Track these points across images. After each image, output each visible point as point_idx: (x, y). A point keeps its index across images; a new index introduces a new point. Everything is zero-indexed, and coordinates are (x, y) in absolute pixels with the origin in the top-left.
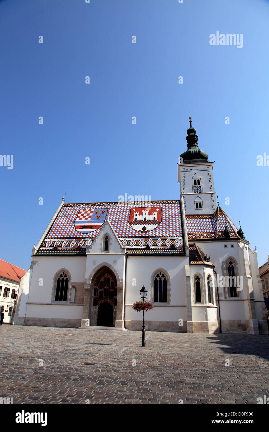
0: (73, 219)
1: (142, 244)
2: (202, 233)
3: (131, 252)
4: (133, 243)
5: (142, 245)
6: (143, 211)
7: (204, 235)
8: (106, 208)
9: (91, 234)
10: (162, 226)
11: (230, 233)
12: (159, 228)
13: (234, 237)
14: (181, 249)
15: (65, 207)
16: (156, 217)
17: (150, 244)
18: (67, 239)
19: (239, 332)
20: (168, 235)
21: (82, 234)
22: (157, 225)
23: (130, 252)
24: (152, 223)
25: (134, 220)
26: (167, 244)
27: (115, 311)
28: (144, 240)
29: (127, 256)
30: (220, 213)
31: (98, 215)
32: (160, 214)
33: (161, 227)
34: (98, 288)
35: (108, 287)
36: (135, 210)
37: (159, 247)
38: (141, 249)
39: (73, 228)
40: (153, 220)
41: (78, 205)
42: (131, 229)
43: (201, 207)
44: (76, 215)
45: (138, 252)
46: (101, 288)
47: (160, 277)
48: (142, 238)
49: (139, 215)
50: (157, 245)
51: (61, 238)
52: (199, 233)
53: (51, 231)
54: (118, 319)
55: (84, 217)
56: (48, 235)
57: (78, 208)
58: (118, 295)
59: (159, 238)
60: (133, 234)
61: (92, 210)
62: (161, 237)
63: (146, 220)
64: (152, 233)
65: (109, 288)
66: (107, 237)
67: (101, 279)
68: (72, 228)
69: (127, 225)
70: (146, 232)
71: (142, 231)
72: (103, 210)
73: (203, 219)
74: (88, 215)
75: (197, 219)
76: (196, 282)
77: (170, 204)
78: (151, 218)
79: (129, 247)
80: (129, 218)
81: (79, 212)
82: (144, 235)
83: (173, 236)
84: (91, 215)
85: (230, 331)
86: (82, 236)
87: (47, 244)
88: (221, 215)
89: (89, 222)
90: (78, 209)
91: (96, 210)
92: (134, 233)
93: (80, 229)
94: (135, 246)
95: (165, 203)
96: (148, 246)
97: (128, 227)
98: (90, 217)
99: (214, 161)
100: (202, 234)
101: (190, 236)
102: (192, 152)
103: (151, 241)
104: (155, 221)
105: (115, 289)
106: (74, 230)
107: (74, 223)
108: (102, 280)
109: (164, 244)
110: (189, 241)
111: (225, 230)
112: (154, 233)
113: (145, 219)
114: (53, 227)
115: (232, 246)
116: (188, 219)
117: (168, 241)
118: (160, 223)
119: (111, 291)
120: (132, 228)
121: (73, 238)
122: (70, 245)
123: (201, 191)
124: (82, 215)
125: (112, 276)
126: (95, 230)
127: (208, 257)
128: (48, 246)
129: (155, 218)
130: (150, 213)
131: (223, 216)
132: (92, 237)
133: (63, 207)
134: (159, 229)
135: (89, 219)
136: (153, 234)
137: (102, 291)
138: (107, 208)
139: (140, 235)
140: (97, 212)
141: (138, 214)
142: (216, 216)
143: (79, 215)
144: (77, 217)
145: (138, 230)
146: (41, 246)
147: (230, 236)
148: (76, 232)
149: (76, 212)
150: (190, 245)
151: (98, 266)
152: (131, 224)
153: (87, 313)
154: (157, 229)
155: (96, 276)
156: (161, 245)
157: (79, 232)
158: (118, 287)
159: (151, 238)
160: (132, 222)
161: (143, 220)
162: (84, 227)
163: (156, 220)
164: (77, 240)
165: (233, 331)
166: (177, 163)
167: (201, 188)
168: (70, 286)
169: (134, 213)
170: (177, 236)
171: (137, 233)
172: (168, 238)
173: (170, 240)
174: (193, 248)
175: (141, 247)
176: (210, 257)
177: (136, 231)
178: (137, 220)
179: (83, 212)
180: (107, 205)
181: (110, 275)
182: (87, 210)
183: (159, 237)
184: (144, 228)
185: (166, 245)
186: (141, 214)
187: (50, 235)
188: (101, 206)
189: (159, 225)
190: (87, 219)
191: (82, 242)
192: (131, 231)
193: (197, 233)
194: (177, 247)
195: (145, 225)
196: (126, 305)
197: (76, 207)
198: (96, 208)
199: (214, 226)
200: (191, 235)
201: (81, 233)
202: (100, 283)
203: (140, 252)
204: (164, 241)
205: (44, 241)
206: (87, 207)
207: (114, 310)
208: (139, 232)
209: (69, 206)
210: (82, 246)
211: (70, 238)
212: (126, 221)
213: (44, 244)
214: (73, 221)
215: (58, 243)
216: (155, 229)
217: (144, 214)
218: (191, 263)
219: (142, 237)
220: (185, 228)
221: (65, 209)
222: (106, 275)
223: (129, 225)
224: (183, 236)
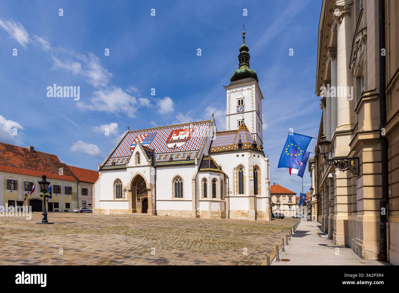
3: (159, 164)
6: (180, 132)
7: (223, 148)
8: (155, 132)
11: (244, 145)
13: (246, 148)
14: (193, 160)
16: (187, 136)
18: (122, 158)
22: (185, 142)
24: (182, 142)
25: (171, 140)
31: (148, 138)
32: (190, 134)
33: (187, 143)
36: (174, 132)
39: (129, 149)
40: (184, 139)
42: (166, 147)
44: (134, 139)
45: (165, 164)
47: (179, 181)
48: (170, 153)
49: (176, 135)
51: (119, 157)
53: (115, 152)
61: (146, 135)
70: (176, 148)
71: (173, 148)
72: (152, 134)
74: (142, 138)
76: (204, 183)
78: (183, 137)
81: (137, 137)
82: (172, 151)
83: (192, 151)
84: (144, 138)
90: (137, 135)
92: (166, 150)
93: (132, 150)
94: (163, 159)
95: (198, 124)
96: (172, 159)
98: (143, 140)
103: (175, 155)
107: (131, 146)
111: (239, 142)
118: (188, 141)
122: (123, 161)
124: (138, 139)
127: (221, 167)
130: (184, 134)
135: (141, 142)
136: (179, 149)
140: (148, 136)
143: (136, 139)
144: (135, 141)
145: (170, 148)
147: (243, 147)
148: (130, 152)
152: (167, 143)
154: (184, 145)
157: (132, 152)
160: (169, 141)
161: (177, 139)
163: (186, 138)
168: (123, 189)
169: (173, 134)
170: (195, 150)
171: (169, 150)
172: (188, 152)
174: (206, 159)
175: (168, 160)
177: (169, 148)
178: (173, 140)
180: (157, 130)
182: (142, 135)
184: (175, 146)
187: (113, 156)
188: (152, 131)
189: (186, 142)
195: (176, 143)
198: (149, 133)
200: (213, 149)
202: (141, 186)
206: (143, 132)
208: (170, 149)
212: (165, 141)
213: (108, 162)
214: (130, 144)
215: (117, 161)
216: (182, 146)
217: (180, 134)
218: (200, 170)
223: (165, 144)
224: (200, 150)
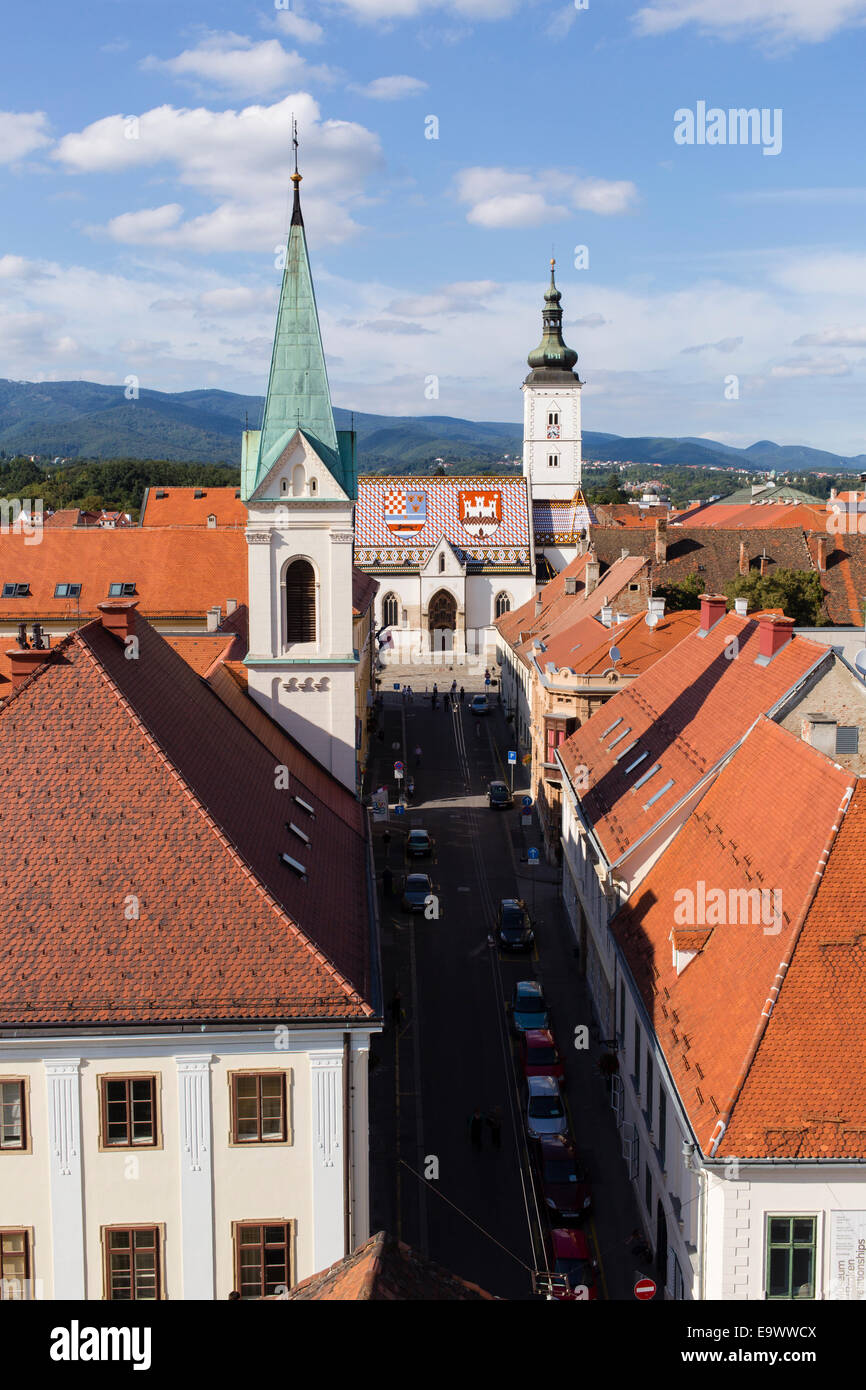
0: (380, 511)
1: (482, 557)
3: (469, 570)
4: (470, 555)
6: (477, 498)
8: (422, 489)
9: (414, 540)
14: (527, 565)
16: (494, 510)
17: (491, 557)
20: (511, 543)
22: (497, 525)
24: (490, 523)
25: (466, 516)
28: (483, 551)
30: (579, 500)
31: (414, 503)
32: (499, 507)
33: (502, 528)
36: (464, 496)
37: (502, 562)
38: (481, 565)
40: (491, 516)
41: (378, 482)
44: (382, 502)
45: (478, 569)
48: (480, 548)
49: (471, 505)
50: (500, 559)
51: (375, 546)
55: (395, 507)
59: (501, 548)
61: (404, 494)
62: (503, 546)
63: (482, 516)
64: (491, 538)
68: (385, 529)
69: (457, 525)
70: (484, 538)
71: (479, 535)
72: (418, 494)
74: (399, 503)
75: (548, 508)
77: (512, 485)
78: (488, 512)
81: (385, 498)
82: (482, 543)
83: (517, 546)
84: (404, 503)
86: (403, 542)
88: (580, 504)
89: (405, 517)
90: (381, 489)
91: (409, 494)
92: (468, 540)
93: (395, 530)
94: (472, 559)
95: (505, 483)
96: (489, 560)
97: (460, 529)
98: (404, 507)
100: (552, 534)
101: (538, 538)
103: (491, 553)
104: (493, 518)
106: (389, 532)
107: (384, 519)
109: (507, 558)
112: (494, 540)
113: (480, 513)
117: (512, 553)
118: (500, 522)
120: (466, 531)
121: (392, 546)
122: (392, 557)
124: (391, 503)
126: (416, 532)
129: (493, 513)
130: (486, 504)
131: (582, 506)
132: (417, 546)
134: (500, 533)
135: (403, 512)
138: (425, 490)
139: (478, 543)
140: (411, 499)
143: (387, 503)
144: (386, 507)
145: (474, 534)
148: (393, 536)
149: (381, 496)
152: (463, 522)
156: (504, 560)
157: (396, 536)
159: (491, 548)
160: (463, 518)
161: (478, 516)
162: (400, 527)
163: (495, 516)
164: (398, 549)
169: (466, 502)
170: (522, 545)
171: (473, 539)
172: (512, 548)
173: (515, 551)
175: (480, 562)
177: (471, 535)
178: (470, 516)
179: (391, 498)
180: (424, 484)
182: (395, 494)
184: (481, 531)
185: (510, 559)
186: (474, 504)
188: (414, 486)
189: (499, 525)
190: (400, 511)
192: (465, 537)
193: (547, 532)
194: (522, 562)
195: (481, 525)
197: (377, 486)
198: (407, 488)
201: (399, 537)
203: (481, 570)
204: (507, 552)
206: (393, 486)
208: (474, 537)
209: (366, 484)
210: (409, 559)
211: (388, 546)
212: (455, 517)
214: (381, 514)
216: (495, 534)
217: (478, 504)
218: (538, 583)
219: (480, 546)
223: (460, 525)
224: (529, 546)
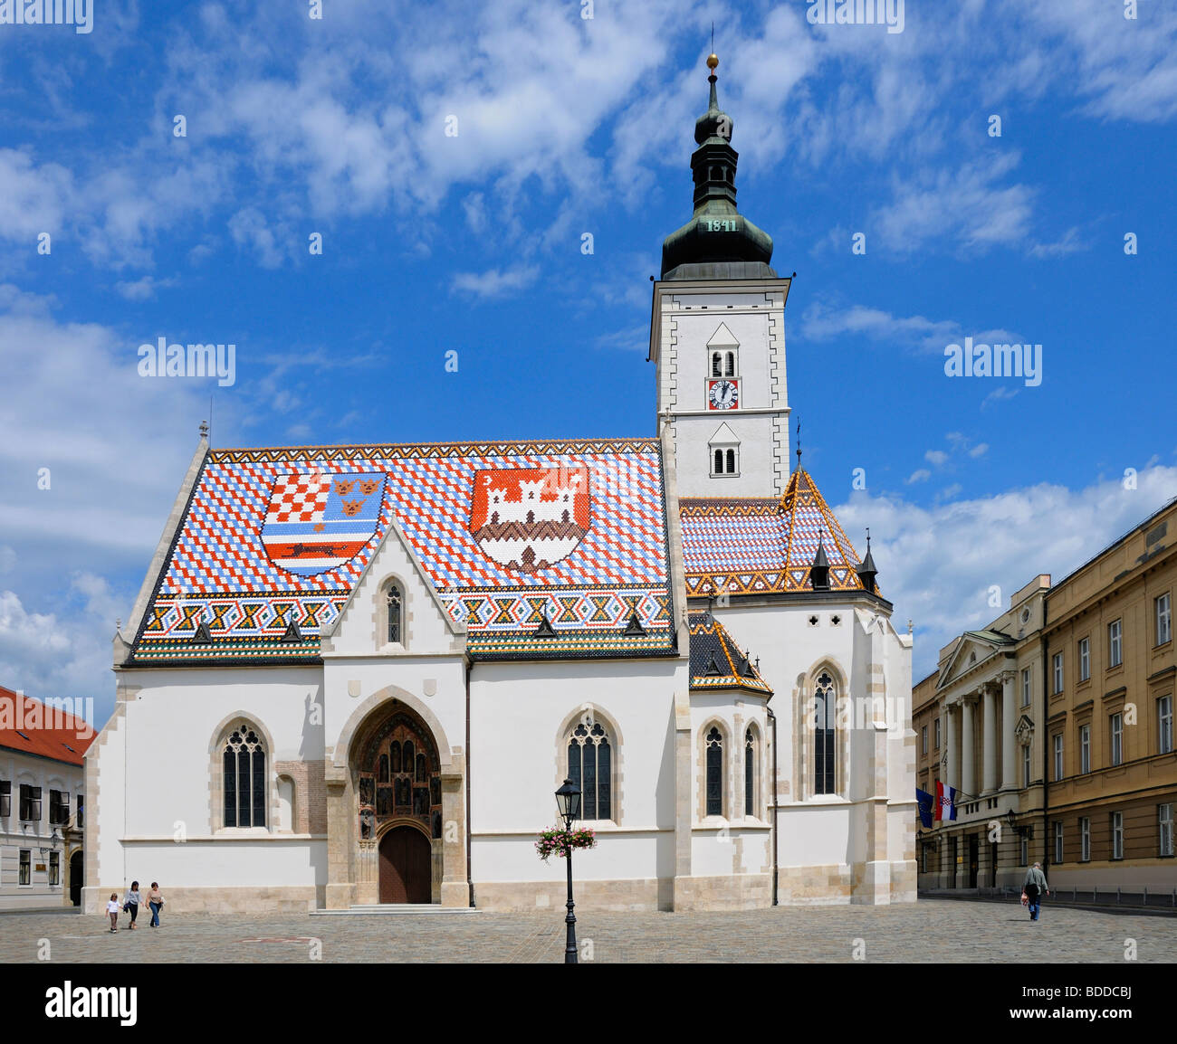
0: (255, 516)
1: (524, 617)
2: (735, 571)
3: (483, 647)
4: (489, 611)
5: (523, 619)
6: (522, 484)
7: (743, 579)
8: (377, 469)
9: (331, 578)
10: (594, 544)
11: (834, 570)
12: (582, 553)
13: (844, 587)
14: (661, 635)
15: (217, 466)
16: (570, 507)
17: (552, 616)
18: (239, 600)
19: (830, 900)
20: (615, 581)
21: (295, 579)
22: (575, 540)
23: (481, 647)
24: (557, 535)
25: (489, 522)
26: (613, 614)
27: (438, 855)
28: (529, 600)
29: (472, 662)
30: (803, 495)
31: (350, 497)
32: (585, 497)
33: (589, 547)
34: (371, 777)
35: (407, 775)
36: (489, 479)
37: (584, 627)
38: (521, 635)
39: (259, 553)
40: (560, 521)
41: (265, 459)
42: (480, 557)
43: (731, 468)
44: (264, 499)
45: (510, 646)
46: (383, 778)
47: (589, 735)
48: (522, 594)
49: (507, 498)
50: (577, 620)
51: (215, 595)
52: (724, 571)
53: (172, 566)
54: (451, 880)
55: (297, 507)
56: (166, 582)
57: (266, 467)
58: (444, 801)
59: (585, 592)
60: (487, 578)
61: (326, 479)
62: (590, 587)
63: (535, 521)
64: (557, 571)
65: (412, 776)
66: (394, 588)
67: (380, 745)
68: (254, 555)
69: (462, 540)
70: (536, 569)
71: (521, 563)
72: (365, 479)
73: (742, 516)
74: (311, 498)
75: (720, 517)
76: (707, 747)
77: (622, 456)
79: (476, 628)
80: (471, 512)
81: (276, 489)
82: (527, 582)
83: (633, 586)
84: (322, 497)
85: (804, 899)
86: (297, 585)
87: (167, 620)
88: (806, 501)
89: (319, 528)
90: (268, 472)
91: (341, 479)
92: (490, 574)
93: (284, 557)
94: (496, 622)
95: (603, 453)
96: (545, 623)
97: (468, 550)
98: (320, 507)
99: (795, 274)
100: (734, 575)
101: (694, 584)
102: (710, 230)
103: (553, 604)
104: (567, 526)
105: (432, 780)
106: (264, 563)
107: (259, 533)
108: (386, 749)
109: (600, 615)
110: (690, 600)
111: (817, 560)
112: (565, 573)
113: (531, 515)
114: (178, 550)
115: (836, 620)
116: (687, 516)
117: (617, 603)
118: (585, 532)
119: (419, 789)
120: (485, 555)
121: (263, 594)
122: (256, 621)
123: (736, 402)
124: (288, 498)
125: (418, 735)
126: (343, 560)
127: (753, 663)
128: (169, 630)
129: (566, 514)
130: (548, 496)
131: (811, 506)
132: (337, 591)
133: (208, 467)
134: (584, 557)
135: (318, 517)
136: (560, 575)
137: (389, 789)
138: (383, 471)
139: (515, 583)
140: (344, 489)
141: (501, 494)
142: (787, 505)
143: (277, 498)
144: (270, 507)
145: (506, 563)
146: (144, 626)
147: (832, 582)
148: (274, 571)
149: (264, 486)
150: (693, 619)
151: (368, 700)
152: (477, 536)
153: (342, 863)
154: (577, 555)
155: (364, 739)
156: (592, 620)
157: (283, 570)
158: (443, 772)
159: (553, 593)
160: (480, 527)
161: (525, 521)
162: (298, 551)
163: (572, 520)
164: (279, 600)
165: (814, 899)
166: (652, 278)
167: (736, 387)
168: (272, 776)
169: (489, 493)
170: (647, 585)
171: (502, 574)
172: (616, 592)
173: (624, 598)
174: (701, 629)
175: (520, 628)
176: (757, 660)
177: (498, 565)
178: (500, 522)
179: (291, 489)
180: (382, 458)
181: (412, 729)
182: (303, 480)
183: (584, 587)
184: (529, 554)
185: (609, 619)
186: (514, 495)
187: (171, 584)
188: (357, 463)
189: (582, 540)
190: (306, 516)
191: (297, 610)
192: (479, 566)
193: (718, 571)
194: (649, 626)
195: (529, 541)
196: (473, 832)
197: (260, 465)
198: (338, 468)
199: (779, 544)
200: (696, 581)
201: (289, 573)
202: (377, 761)
203: (516, 647)
204: (601, 602)
205: (150, 609)
206: (303, 464)
207: (434, 851)
208: (508, 568)
209: (232, 463)
210: (301, 625)
211: (251, 594)
212: (459, 526)
213: (153, 618)
214: (253, 524)
215: (210, 617)
216: (568, 559)
217: (525, 495)
218: (696, 683)
219: (522, 587)
220: (677, 551)
221: (215, 474)
222: (398, 730)
223: (470, 541)
224: (669, 585)
